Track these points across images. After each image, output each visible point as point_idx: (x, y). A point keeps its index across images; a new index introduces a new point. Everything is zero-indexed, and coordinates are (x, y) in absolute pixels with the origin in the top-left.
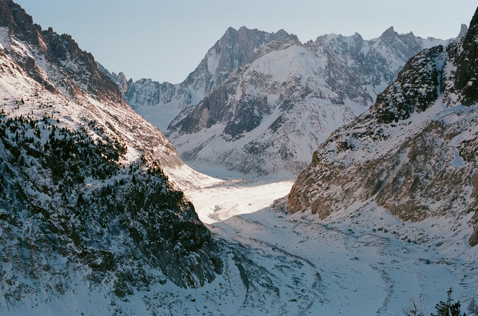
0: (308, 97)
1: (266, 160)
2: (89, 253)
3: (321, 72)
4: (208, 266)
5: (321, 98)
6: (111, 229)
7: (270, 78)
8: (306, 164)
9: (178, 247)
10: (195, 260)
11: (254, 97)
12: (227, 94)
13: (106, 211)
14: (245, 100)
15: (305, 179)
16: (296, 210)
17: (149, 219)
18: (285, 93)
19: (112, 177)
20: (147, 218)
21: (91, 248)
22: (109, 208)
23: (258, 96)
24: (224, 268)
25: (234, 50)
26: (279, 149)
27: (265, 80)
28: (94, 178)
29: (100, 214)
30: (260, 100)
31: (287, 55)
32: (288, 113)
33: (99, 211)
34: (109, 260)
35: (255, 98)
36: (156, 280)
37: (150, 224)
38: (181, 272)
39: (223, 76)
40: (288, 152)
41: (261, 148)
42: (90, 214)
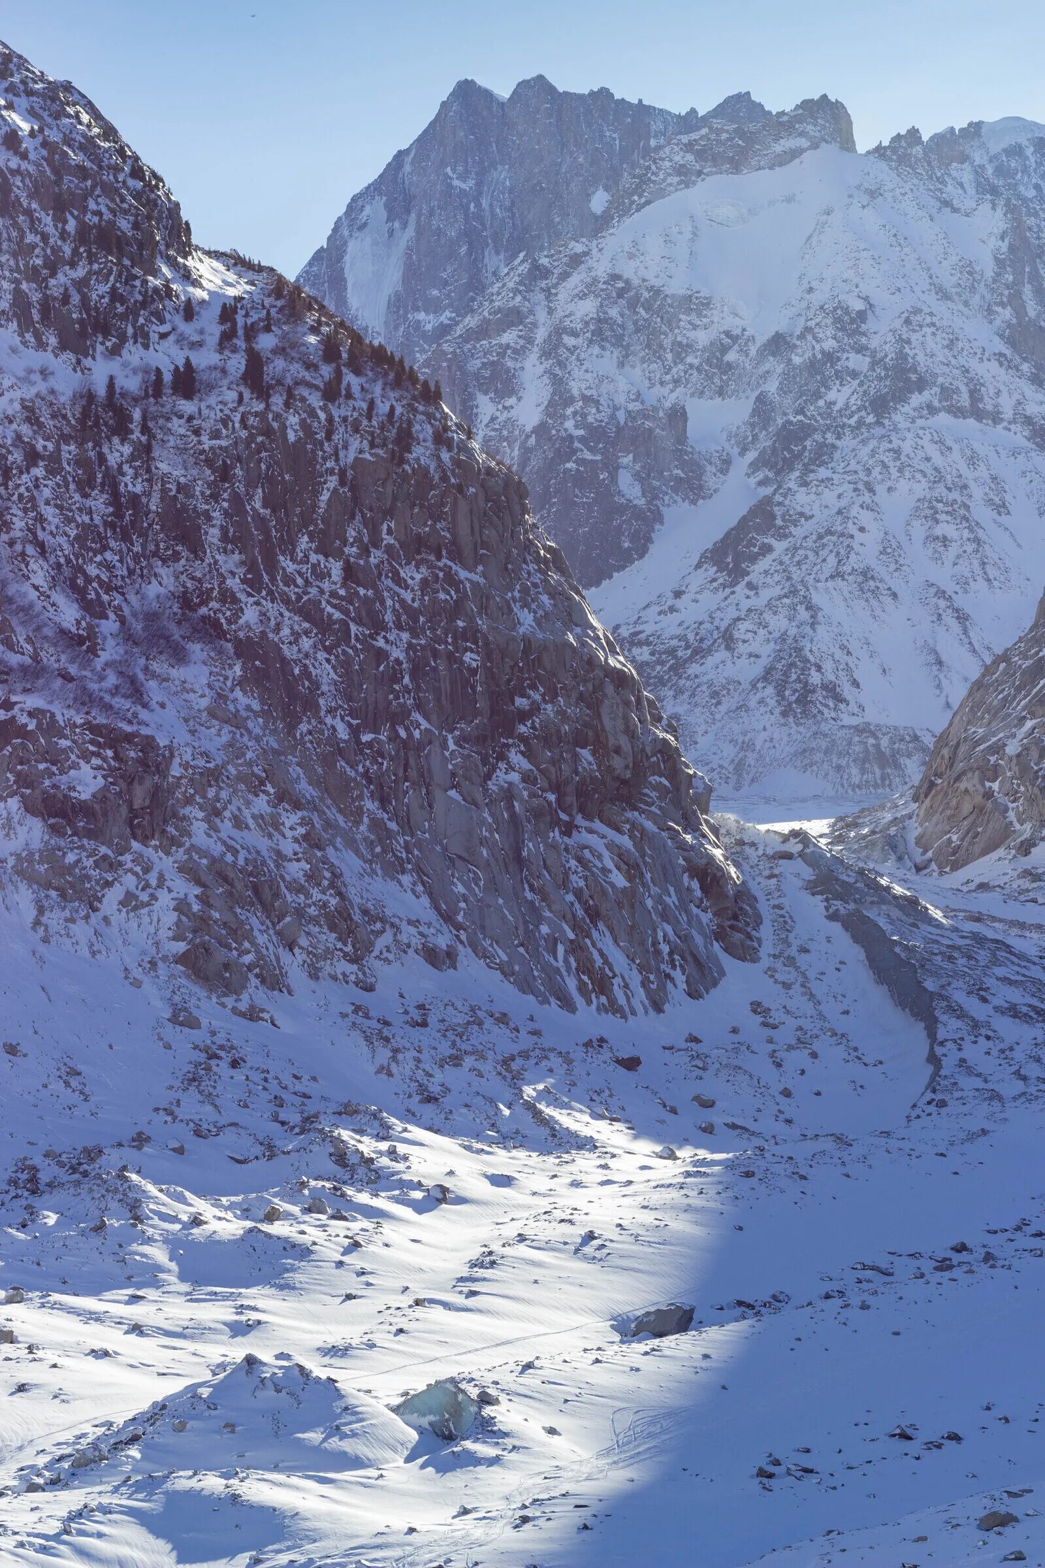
0: (906, 409)
1: (691, 719)
2: (22, 732)
3: (973, 289)
4: (683, 906)
5: (978, 414)
6: (138, 627)
7: (700, 315)
8: (916, 738)
9: (515, 777)
10: (610, 865)
11: (616, 408)
12: (471, 397)
13: (106, 523)
14: (569, 424)
15: (1019, 689)
16: (977, 849)
17: (349, 599)
18: (783, 390)
19: (124, 352)
20: (334, 594)
21: (33, 701)
22: (118, 514)
23: (634, 406)
24: (766, 932)
25: (485, 203)
26: (764, 662)
27: (671, 322)
28: (29, 336)
29: (73, 533)
30: (648, 424)
31: (790, 199)
32: (805, 484)
33: (69, 520)
34: (141, 781)
35: (621, 416)
36: (403, 938)
37: (353, 628)
38: (540, 920)
39: (424, 335)
40: (815, 678)
41: (662, 663)
42: (19, 524)
